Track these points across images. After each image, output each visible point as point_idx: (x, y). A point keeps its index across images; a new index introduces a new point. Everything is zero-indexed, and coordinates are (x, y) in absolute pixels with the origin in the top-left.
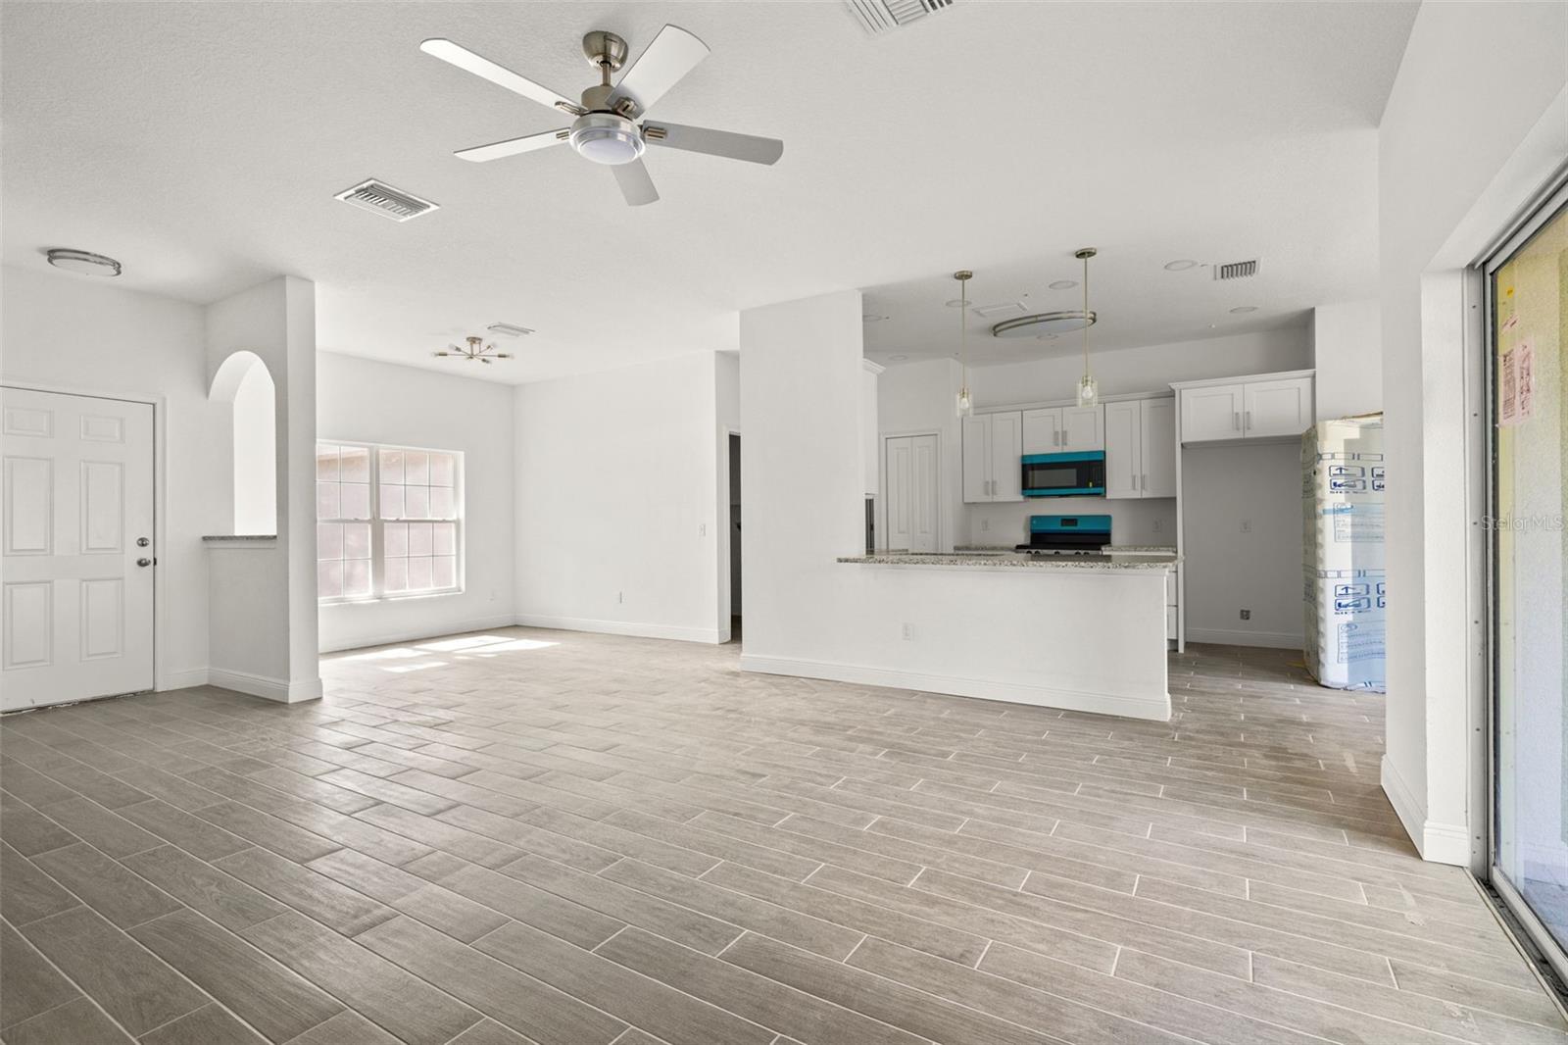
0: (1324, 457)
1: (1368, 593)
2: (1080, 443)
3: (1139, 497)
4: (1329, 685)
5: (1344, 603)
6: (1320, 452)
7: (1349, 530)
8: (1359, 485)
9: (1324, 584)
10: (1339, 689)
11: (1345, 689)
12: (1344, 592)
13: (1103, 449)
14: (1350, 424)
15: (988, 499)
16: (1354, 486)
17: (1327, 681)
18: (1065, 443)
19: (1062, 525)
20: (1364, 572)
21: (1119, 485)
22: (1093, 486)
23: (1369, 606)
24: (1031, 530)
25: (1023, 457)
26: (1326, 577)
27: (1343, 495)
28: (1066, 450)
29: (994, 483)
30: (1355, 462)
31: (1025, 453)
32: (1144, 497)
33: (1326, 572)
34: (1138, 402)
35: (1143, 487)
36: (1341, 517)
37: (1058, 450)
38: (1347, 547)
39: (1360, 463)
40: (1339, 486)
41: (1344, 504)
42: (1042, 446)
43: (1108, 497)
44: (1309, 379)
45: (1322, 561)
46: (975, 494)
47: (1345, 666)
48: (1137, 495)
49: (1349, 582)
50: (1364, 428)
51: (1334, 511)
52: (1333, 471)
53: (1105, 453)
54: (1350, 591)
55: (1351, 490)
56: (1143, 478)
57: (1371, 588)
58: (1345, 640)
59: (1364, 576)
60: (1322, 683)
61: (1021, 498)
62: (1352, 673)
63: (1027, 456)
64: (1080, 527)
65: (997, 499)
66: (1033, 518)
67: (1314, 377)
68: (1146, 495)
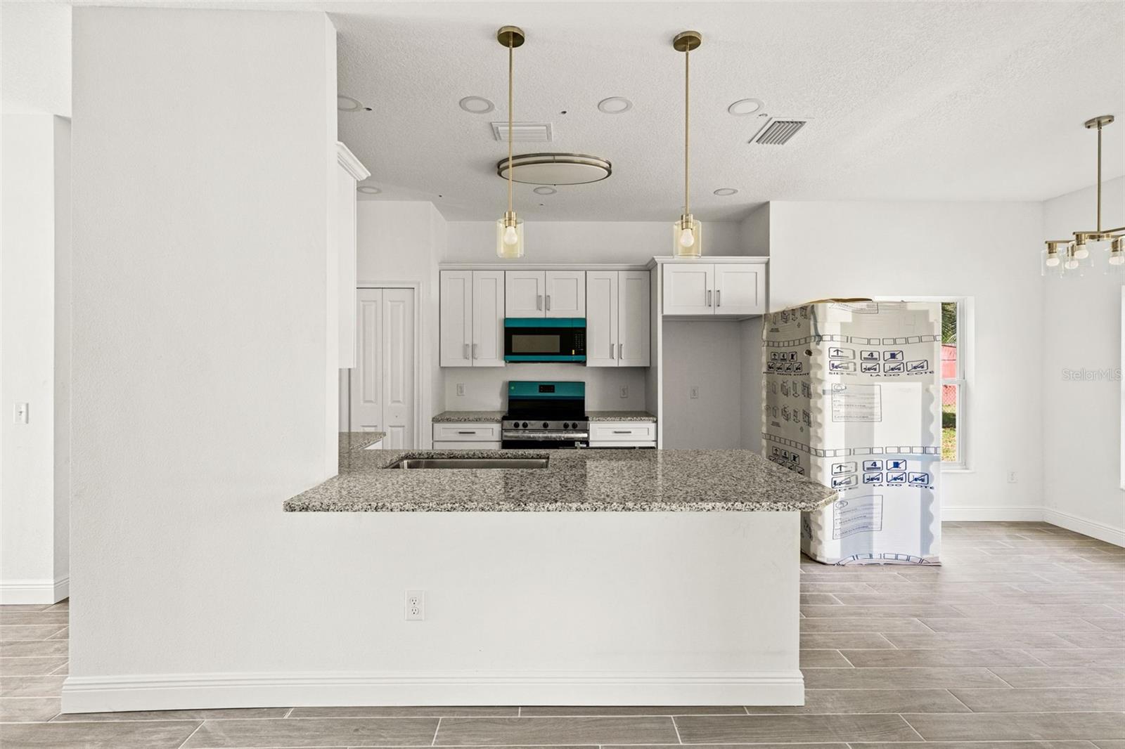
0: (824, 338)
1: (856, 470)
2: (562, 309)
3: (616, 365)
4: (825, 561)
5: (838, 481)
6: (821, 334)
7: (843, 410)
8: (851, 366)
9: (823, 463)
10: (834, 565)
11: (838, 564)
12: (838, 470)
13: (584, 317)
14: (845, 308)
15: (468, 363)
16: (847, 368)
17: (823, 557)
18: (547, 309)
19: (540, 391)
20: (854, 450)
21: (599, 353)
22: (576, 354)
23: (857, 483)
24: (509, 397)
25: (506, 320)
26: (825, 456)
27: (839, 376)
28: (550, 315)
29: (473, 346)
30: (848, 345)
31: (507, 317)
32: (620, 365)
33: (824, 451)
34: (617, 272)
35: (620, 356)
36: (837, 397)
37: (541, 315)
38: (841, 425)
39: (853, 346)
40: (836, 367)
41: (839, 385)
42: (525, 309)
43: (588, 364)
44: (764, 265)
45: (820, 440)
46: (454, 358)
47: (838, 542)
48: (614, 364)
49: (842, 460)
50: (855, 312)
51: (833, 392)
52: (833, 353)
53: (584, 320)
54: (843, 469)
55: (845, 372)
56: (620, 347)
57: (858, 465)
58: (838, 516)
59: (854, 454)
60: (818, 559)
61: (502, 363)
62: (844, 548)
63: (508, 319)
64: (558, 393)
65: (477, 364)
66: (511, 383)
67: (767, 264)
68: (623, 364)
